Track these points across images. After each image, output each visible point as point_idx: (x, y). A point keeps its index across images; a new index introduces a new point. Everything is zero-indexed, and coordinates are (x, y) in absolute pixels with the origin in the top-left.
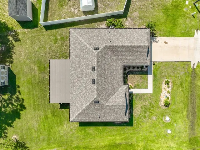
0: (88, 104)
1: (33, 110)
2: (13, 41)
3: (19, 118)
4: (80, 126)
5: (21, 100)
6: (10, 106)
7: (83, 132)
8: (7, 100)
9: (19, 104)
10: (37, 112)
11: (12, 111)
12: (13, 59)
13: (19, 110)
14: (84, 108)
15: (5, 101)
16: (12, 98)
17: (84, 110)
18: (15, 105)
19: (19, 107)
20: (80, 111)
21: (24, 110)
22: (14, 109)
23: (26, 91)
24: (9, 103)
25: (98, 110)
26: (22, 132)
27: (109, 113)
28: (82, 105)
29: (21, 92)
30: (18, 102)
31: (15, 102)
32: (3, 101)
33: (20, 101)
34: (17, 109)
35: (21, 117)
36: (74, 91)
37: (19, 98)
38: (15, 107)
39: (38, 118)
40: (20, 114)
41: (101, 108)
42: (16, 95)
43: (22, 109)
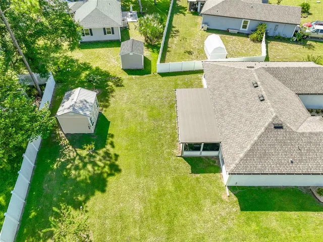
0: (263, 130)
1: (134, 176)
2: (113, 86)
3: (103, 191)
4: (242, 210)
5: (113, 156)
6: (89, 167)
7: (254, 226)
8: (85, 158)
9: (107, 164)
10: (142, 180)
11: (91, 178)
12: (109, 104)
13: (105, 175)
14: (256, 138)
15: (81, 158)
16: (97, 153)
17: (256, 144)
18: (99, 166)
19: (107, 169)
20: (249, 147)
21: (116, 174)
22: (96, 172)
23: (124, 143)
24: (88, 161)
25: (285, 144)
26: (103, 224)
27: (309, 150)
28: (249, 136)
29: (115, 144)
30: (107, 160)
31: (100, 160)
32: (78, 157)
33: (111, 158)
34: (102, 173)
35: (107, 189)
36: (225, 121)
37: (110, 154)
38: (98, 170)
39: (143, 192)
40: (107, 181)
41: (291, 139)
42: (104, 149)
43: (113, 172)
